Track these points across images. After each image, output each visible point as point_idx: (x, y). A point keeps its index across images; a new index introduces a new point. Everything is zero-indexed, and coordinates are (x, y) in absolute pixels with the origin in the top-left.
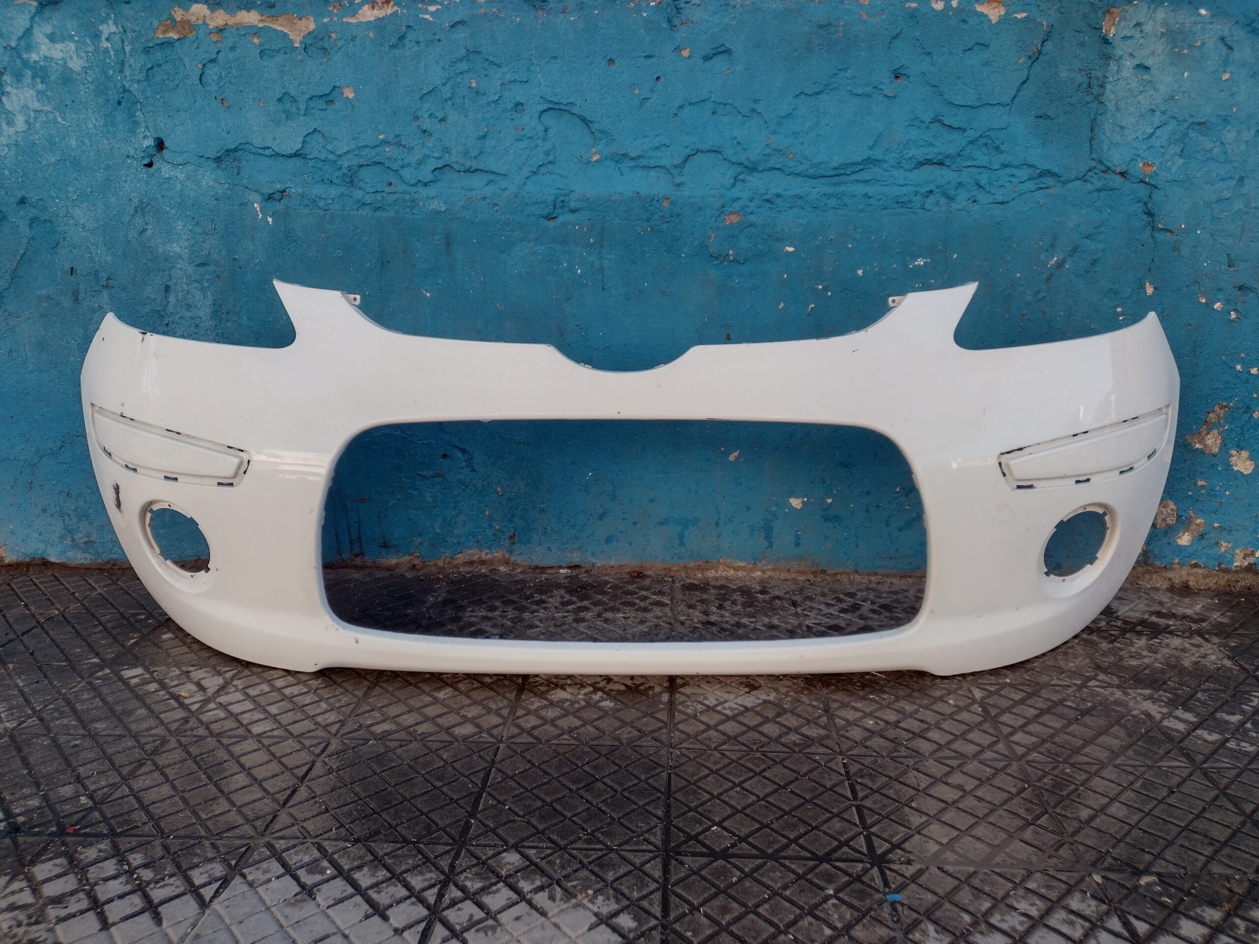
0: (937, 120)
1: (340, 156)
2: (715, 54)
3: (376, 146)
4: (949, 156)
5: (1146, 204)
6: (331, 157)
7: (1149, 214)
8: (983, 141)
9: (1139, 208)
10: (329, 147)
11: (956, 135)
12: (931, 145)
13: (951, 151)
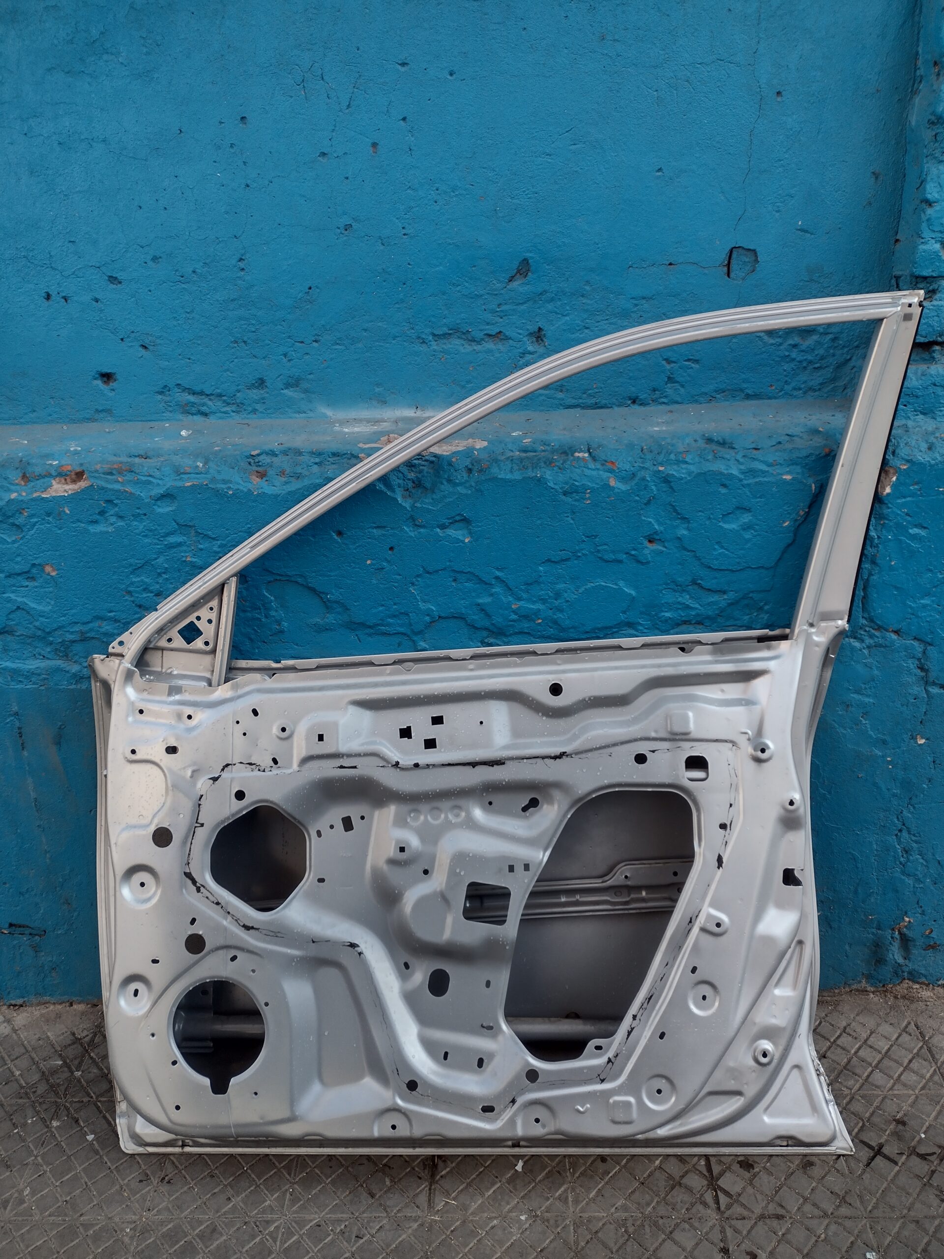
0: (694, 582)
1: (49, 633)
2: (451, 523)
3: (88, 623)
4: (708, 617)
5: (919, 660)
6: (39, 633)
7: (922, 668)
8: (746, 602)
9: (912, 664)
10: (37, 624)
11: (715, 598)
12: (688, 607)
13: (710, 613)
